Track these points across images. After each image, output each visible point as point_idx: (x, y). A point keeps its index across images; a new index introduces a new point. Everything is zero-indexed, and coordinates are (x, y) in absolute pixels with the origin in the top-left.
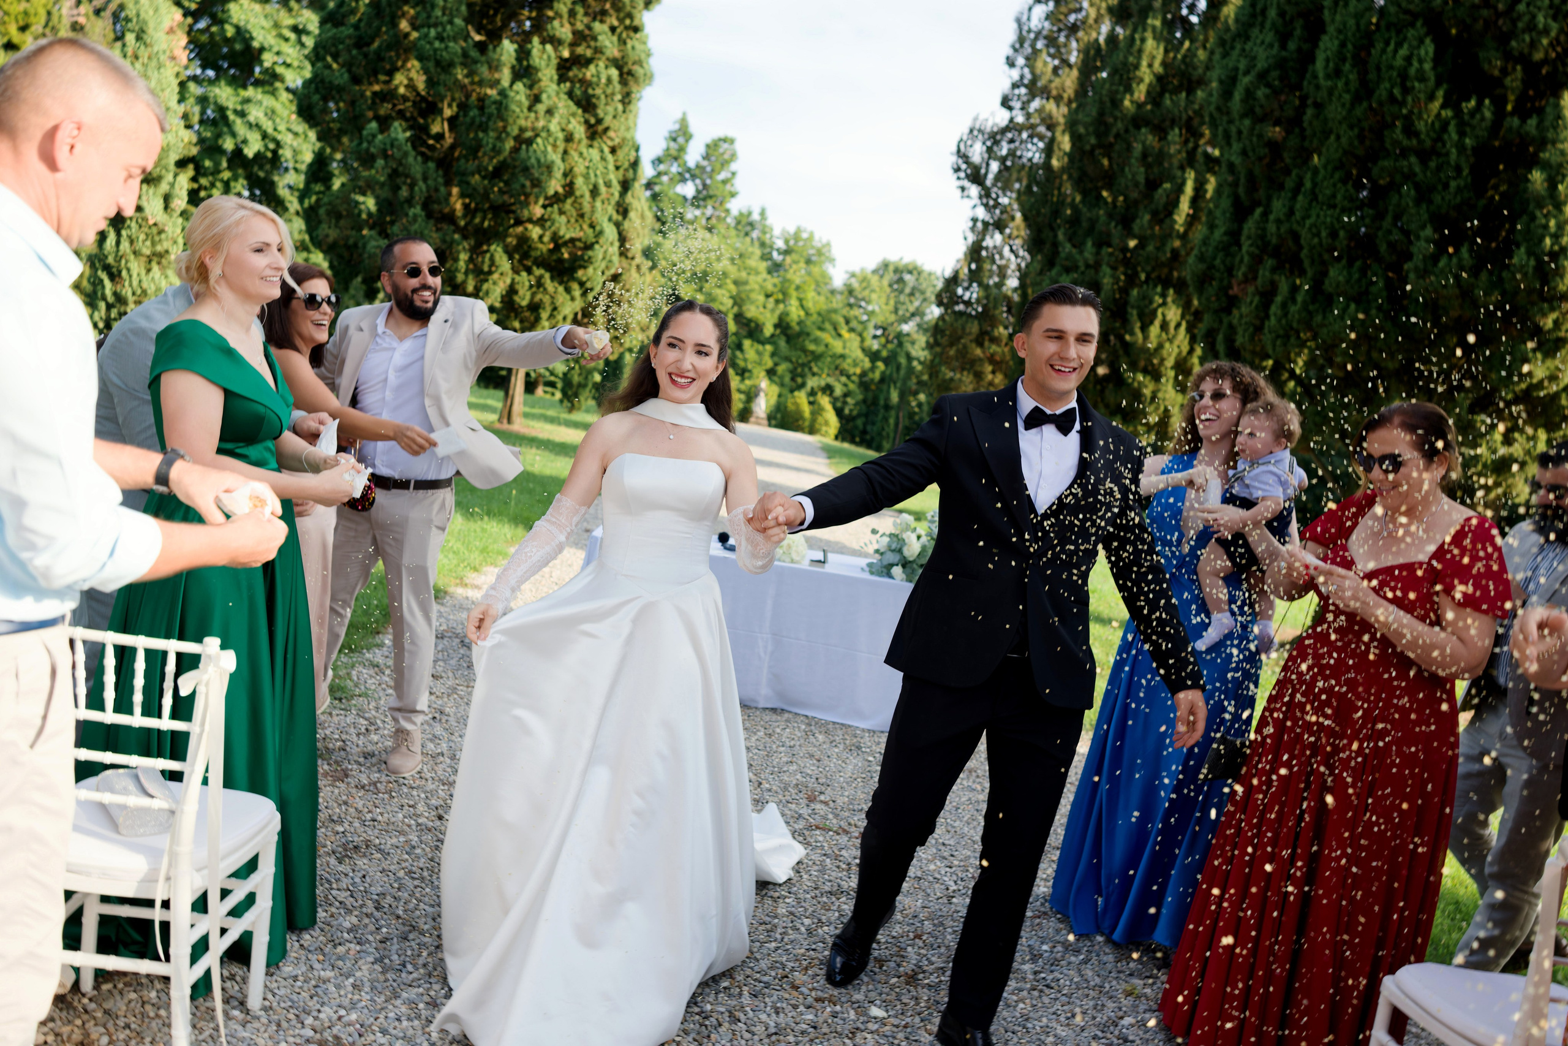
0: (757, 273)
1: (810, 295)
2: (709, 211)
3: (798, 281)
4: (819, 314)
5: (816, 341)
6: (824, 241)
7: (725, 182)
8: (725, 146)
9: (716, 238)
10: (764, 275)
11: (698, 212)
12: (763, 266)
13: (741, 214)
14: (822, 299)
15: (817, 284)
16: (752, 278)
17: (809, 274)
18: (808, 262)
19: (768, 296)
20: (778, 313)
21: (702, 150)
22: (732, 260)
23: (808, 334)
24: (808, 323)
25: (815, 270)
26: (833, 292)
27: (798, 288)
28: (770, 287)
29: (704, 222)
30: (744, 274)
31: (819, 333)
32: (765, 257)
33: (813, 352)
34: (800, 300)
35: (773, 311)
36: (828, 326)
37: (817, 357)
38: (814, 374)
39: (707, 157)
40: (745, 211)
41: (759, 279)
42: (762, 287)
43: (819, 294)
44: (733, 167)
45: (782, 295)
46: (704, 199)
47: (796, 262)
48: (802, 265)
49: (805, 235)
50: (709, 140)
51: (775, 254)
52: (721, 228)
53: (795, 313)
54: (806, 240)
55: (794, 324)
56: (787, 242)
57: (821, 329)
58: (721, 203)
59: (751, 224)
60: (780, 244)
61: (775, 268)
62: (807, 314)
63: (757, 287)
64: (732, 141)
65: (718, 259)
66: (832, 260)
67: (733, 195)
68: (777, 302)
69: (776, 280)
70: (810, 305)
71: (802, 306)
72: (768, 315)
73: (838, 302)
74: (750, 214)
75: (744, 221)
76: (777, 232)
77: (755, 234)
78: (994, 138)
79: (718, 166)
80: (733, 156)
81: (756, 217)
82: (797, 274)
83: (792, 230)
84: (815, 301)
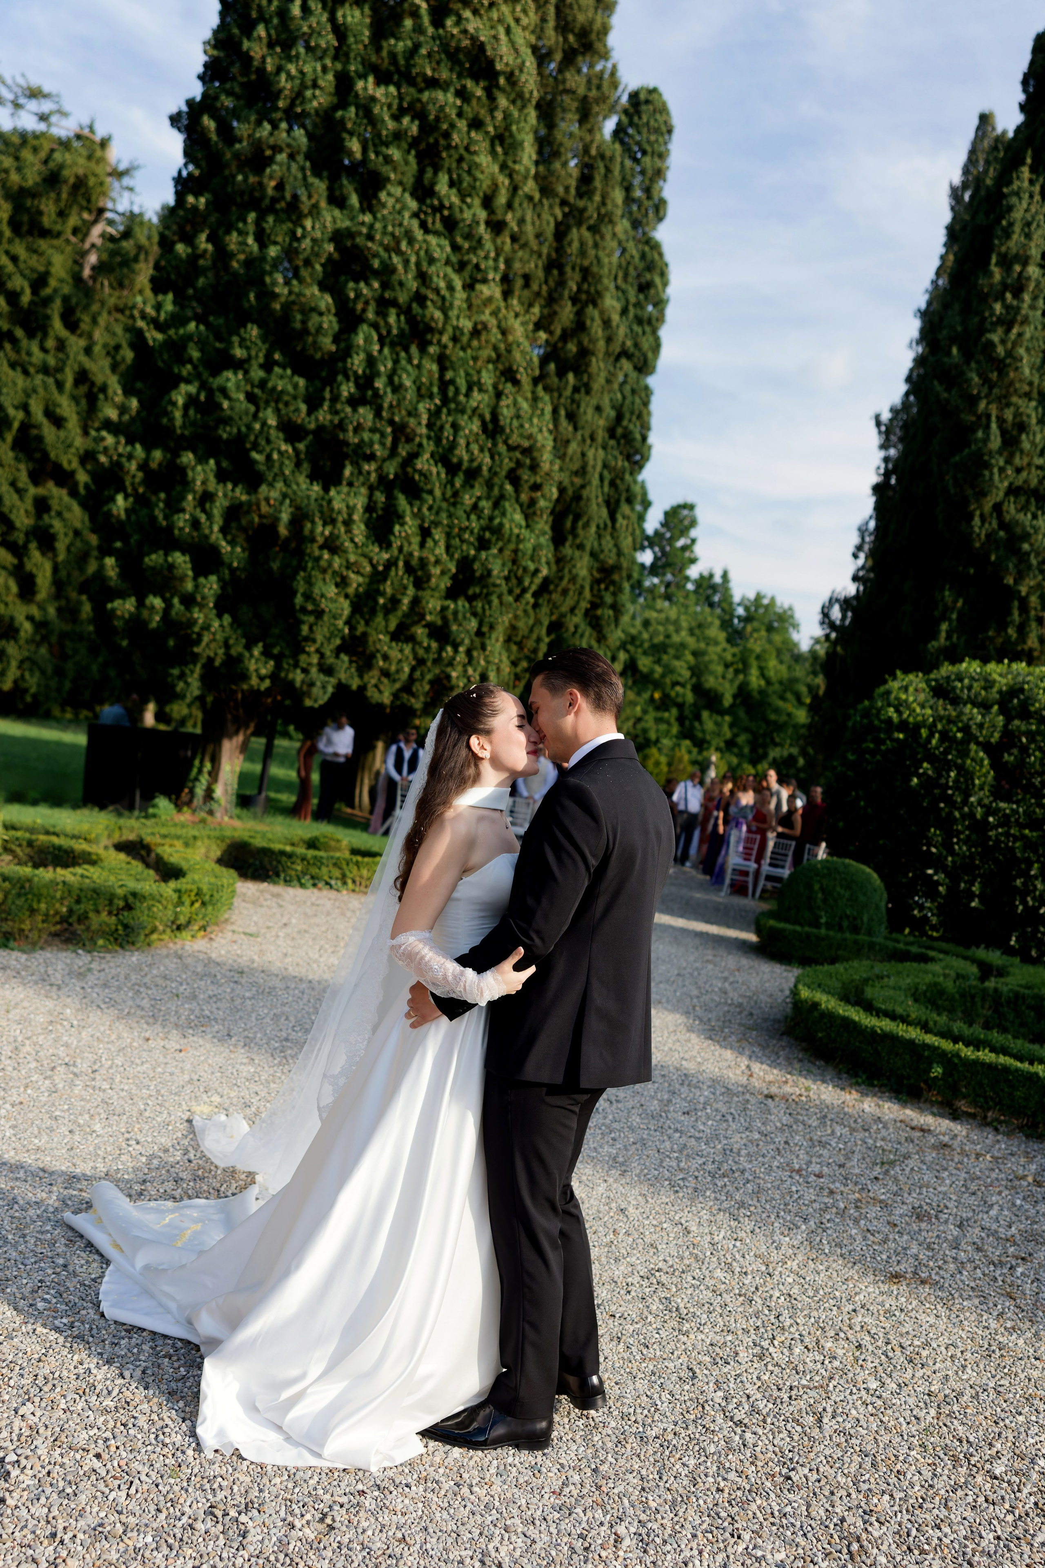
0: (716, 643)
1: (772, 663)
2: (669, 577)
3: (758, 649)
4: (781, 683)
5: (777, 711)
6: (786, 606)
7: (685, 548)
8: (685, 512)
9: (675, 609)
10: (724, 645)
11: (656, 580)
12: (722, 636)
13: (702, 577)
14: (783, 668)
15: (779, 652)
16: (711, 649)
17: (770, 641)
18: (770, 629)
19: (727, 666)
20: (737, 683)
21: (660, 517)
22: (691, 632)
23: (769, 704)
24: (770, 690)
25: (777, 638)
26: (798, 658)
27: (758, 657)
28: (729, 657)
29: (662, 589)
30: (702, 645)
31: (780, 703)
32: (726, 624)
33: (775, 723)
34: (762, 669)
35: (732, 681)
36: (789, 695)
37: (779, 727)
38: (776, 745)
39: (665, 524)
40: (706, 573)
41: (719, 649)
42: (721, 658)
43: (781, 662)
44: (693, 533)
45: (742, 665)
46: (664, 567)
47: (755, 630)
48: (763, 633)
49: (766, 601)
50: (667, 507)
51: (736, 621)
52: (679, 596)
53: (755, 680)
54: (767, 607)
55: (755, 694)
56: (747, 609)
57: (783, 698)
58: (682, 570)
59: (714, 588)
60: (740, 611)
61: (735, 636)
62: (768, 682)
63: (715, 657)
64: (691, 507)
65: (677, 631)
66: (796, 626)
67: (693, 561)
68: (737, 672)
69: (735, 650)
70: (771, 674)
71: (763, 675)
72: (727, 685)
73: (800, 672)
74: (711, 576)
75: (705, 584)
76: (737, 599)
77: (716, 598)
78: (846, 604)
79: (677, 532)
80: (693, 523)
81: (718, 579)
82: (756, 644)
83: (752, 596)
84: (775, 668)
